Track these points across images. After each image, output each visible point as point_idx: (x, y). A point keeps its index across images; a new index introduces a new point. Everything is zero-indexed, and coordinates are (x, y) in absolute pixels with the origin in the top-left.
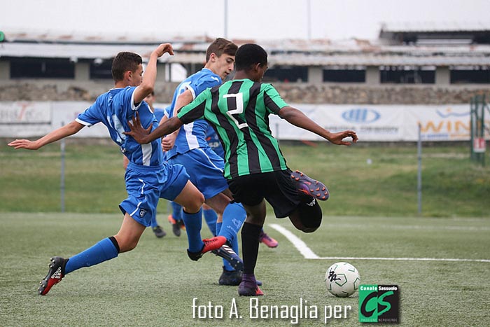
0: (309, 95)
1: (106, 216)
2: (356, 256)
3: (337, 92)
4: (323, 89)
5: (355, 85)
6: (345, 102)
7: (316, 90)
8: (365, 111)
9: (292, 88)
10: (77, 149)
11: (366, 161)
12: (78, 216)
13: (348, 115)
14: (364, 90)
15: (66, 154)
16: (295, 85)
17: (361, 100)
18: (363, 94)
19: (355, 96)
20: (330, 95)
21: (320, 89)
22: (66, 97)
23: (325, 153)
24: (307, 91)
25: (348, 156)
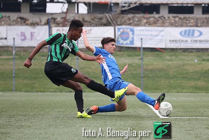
0: (160, 21)
1: (40, 94)
2: (190, 116)
3: (177, 19)
4: (169, 18)
5: (187, 16)
6: (182, 26)
7: (165, 18)
8: (194, 31)
9: (150, 18)
10: (22, 54)
11: (194, 60)
12: (23, 94)
13: (183, 33)
14: (192, 18)
15: (16, 57)
16: (152, 15)
17: (191, 24)
18: (192, 21)
19: (188, 22)
20: (173, 21)
21: (167, 18)
22: (16, 23)
23: (170, 56)
24: (159, 19)
25: (183, 57)
